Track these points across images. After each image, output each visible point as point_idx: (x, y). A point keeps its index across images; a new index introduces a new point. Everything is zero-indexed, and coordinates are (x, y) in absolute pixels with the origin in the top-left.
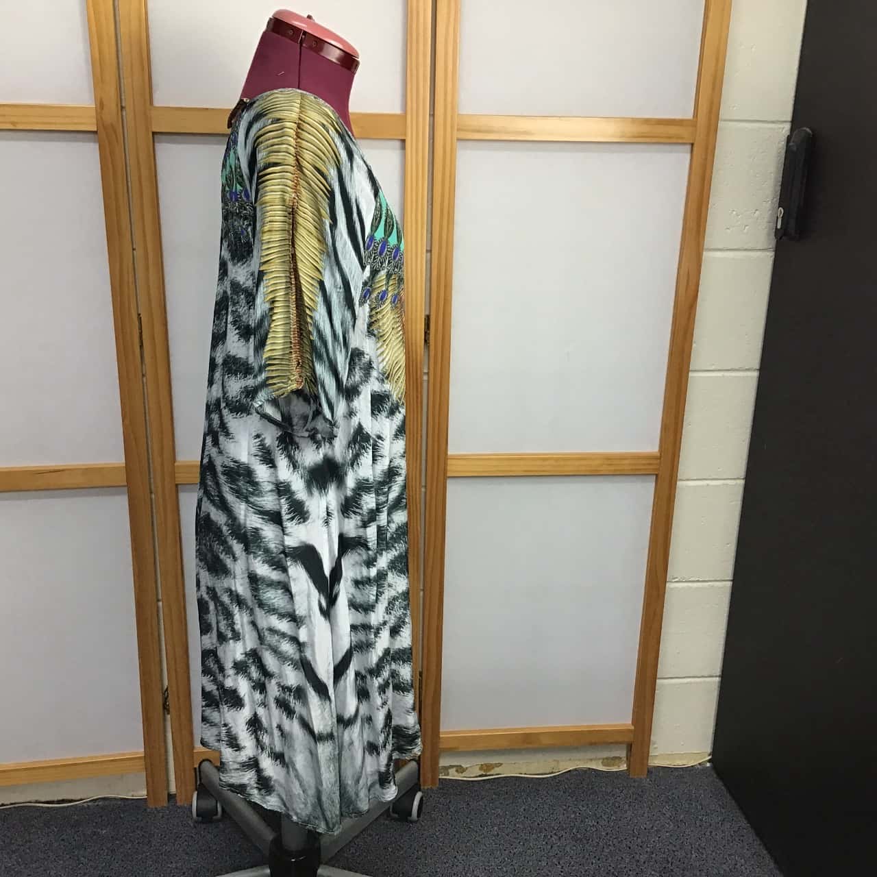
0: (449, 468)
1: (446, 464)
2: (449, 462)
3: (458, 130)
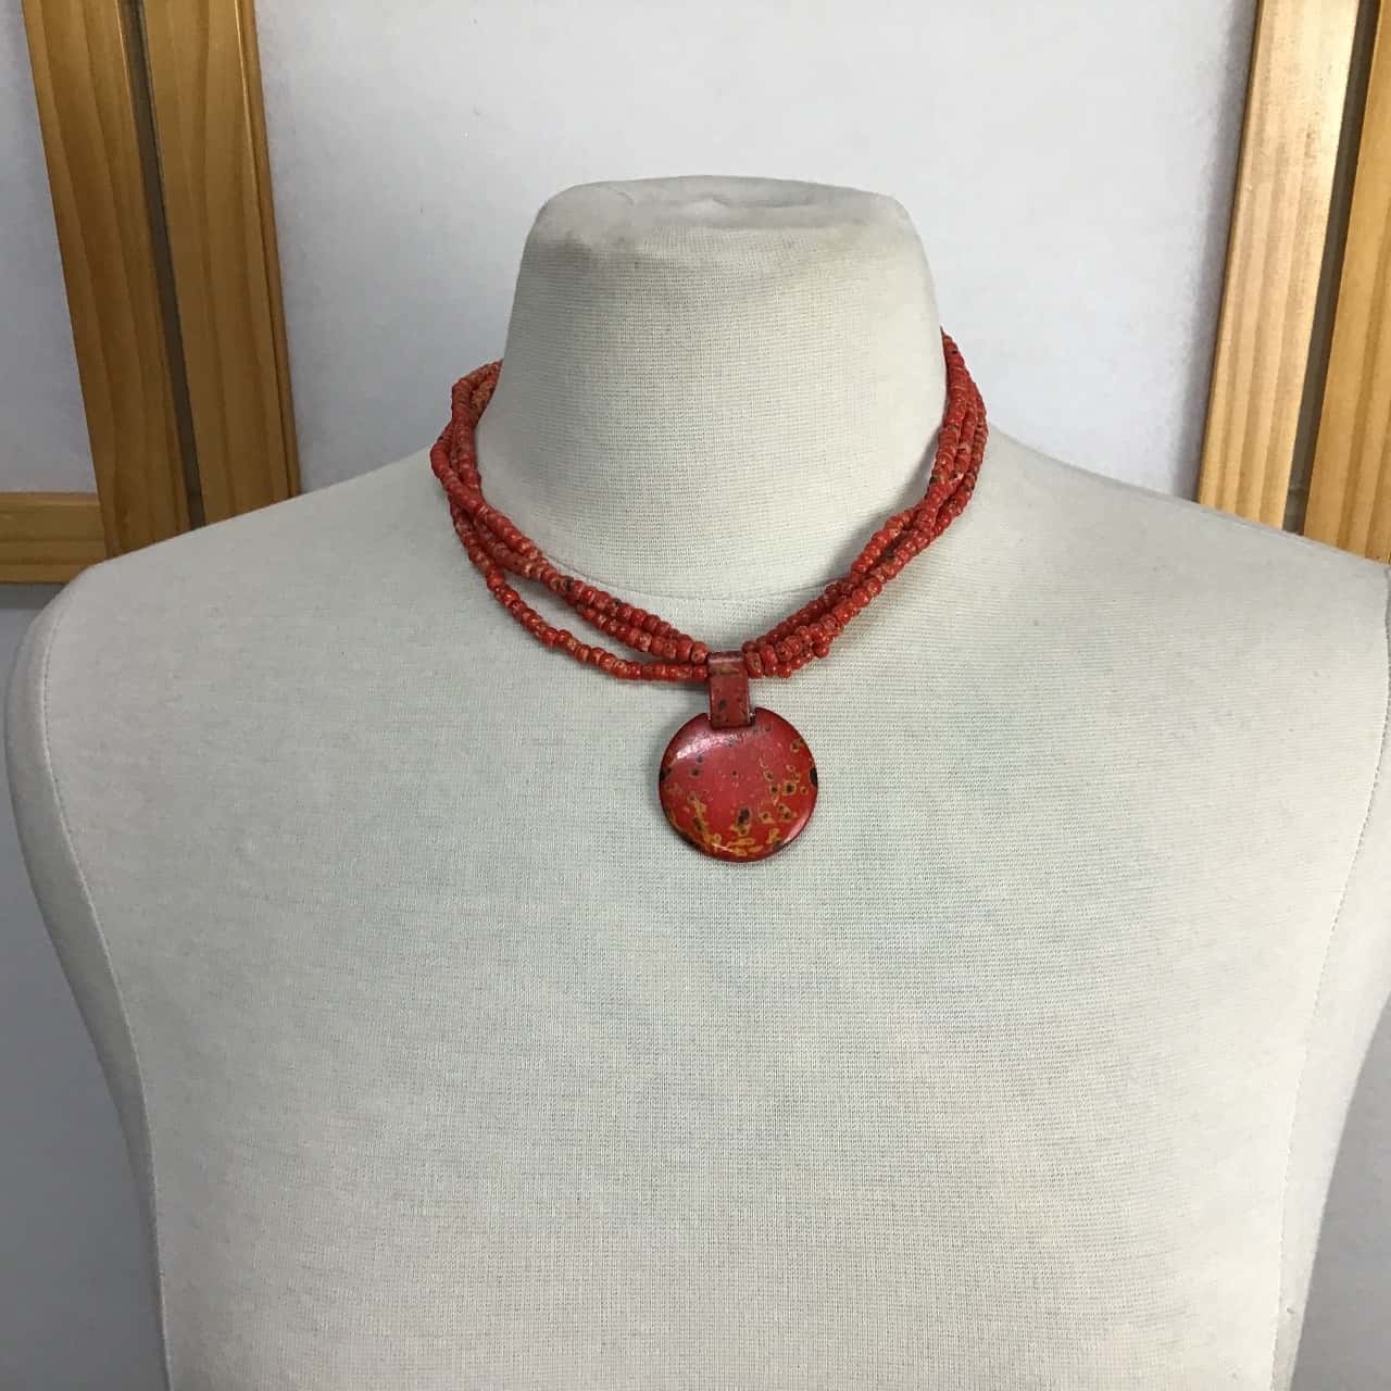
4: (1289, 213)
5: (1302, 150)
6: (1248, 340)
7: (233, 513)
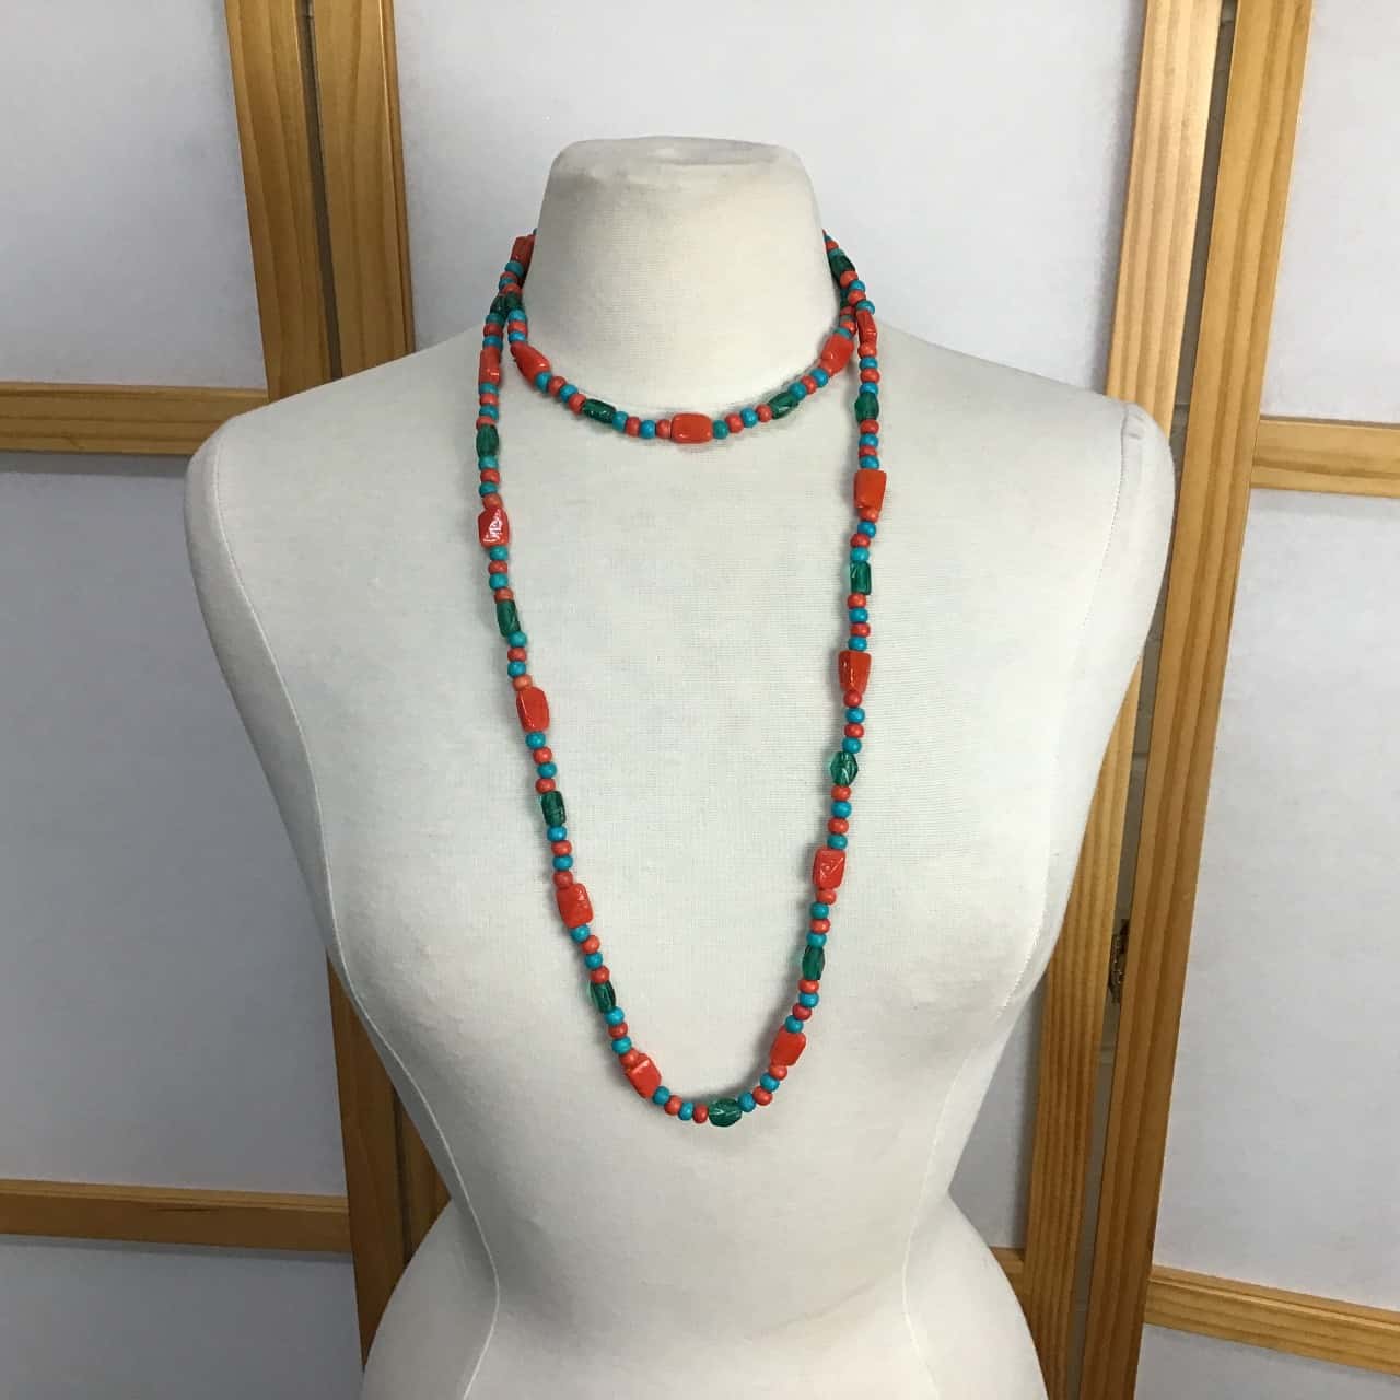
0: (1148, 1305)
1: (1142, 1295)
2: (1151, 1292)
3: (1257, 462)
4: (1171, 181)
5: (1179, 134)
6: (1140, 283)
7: (364, 367)
